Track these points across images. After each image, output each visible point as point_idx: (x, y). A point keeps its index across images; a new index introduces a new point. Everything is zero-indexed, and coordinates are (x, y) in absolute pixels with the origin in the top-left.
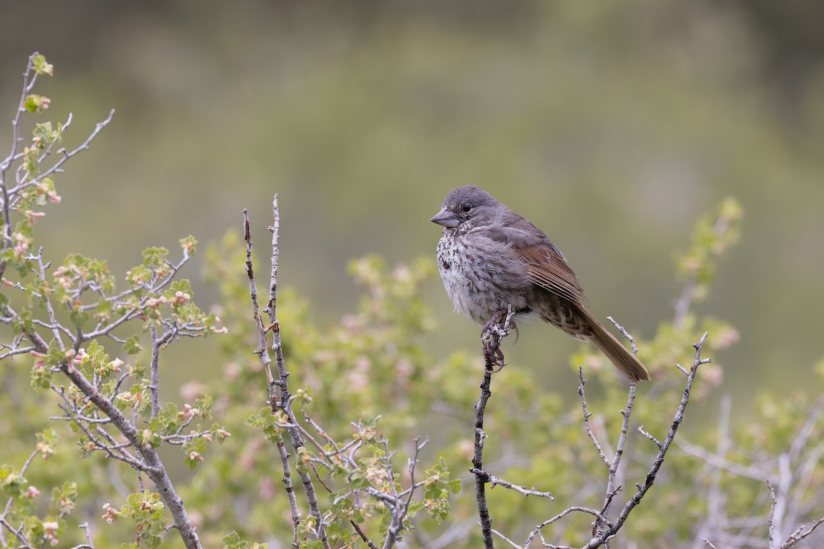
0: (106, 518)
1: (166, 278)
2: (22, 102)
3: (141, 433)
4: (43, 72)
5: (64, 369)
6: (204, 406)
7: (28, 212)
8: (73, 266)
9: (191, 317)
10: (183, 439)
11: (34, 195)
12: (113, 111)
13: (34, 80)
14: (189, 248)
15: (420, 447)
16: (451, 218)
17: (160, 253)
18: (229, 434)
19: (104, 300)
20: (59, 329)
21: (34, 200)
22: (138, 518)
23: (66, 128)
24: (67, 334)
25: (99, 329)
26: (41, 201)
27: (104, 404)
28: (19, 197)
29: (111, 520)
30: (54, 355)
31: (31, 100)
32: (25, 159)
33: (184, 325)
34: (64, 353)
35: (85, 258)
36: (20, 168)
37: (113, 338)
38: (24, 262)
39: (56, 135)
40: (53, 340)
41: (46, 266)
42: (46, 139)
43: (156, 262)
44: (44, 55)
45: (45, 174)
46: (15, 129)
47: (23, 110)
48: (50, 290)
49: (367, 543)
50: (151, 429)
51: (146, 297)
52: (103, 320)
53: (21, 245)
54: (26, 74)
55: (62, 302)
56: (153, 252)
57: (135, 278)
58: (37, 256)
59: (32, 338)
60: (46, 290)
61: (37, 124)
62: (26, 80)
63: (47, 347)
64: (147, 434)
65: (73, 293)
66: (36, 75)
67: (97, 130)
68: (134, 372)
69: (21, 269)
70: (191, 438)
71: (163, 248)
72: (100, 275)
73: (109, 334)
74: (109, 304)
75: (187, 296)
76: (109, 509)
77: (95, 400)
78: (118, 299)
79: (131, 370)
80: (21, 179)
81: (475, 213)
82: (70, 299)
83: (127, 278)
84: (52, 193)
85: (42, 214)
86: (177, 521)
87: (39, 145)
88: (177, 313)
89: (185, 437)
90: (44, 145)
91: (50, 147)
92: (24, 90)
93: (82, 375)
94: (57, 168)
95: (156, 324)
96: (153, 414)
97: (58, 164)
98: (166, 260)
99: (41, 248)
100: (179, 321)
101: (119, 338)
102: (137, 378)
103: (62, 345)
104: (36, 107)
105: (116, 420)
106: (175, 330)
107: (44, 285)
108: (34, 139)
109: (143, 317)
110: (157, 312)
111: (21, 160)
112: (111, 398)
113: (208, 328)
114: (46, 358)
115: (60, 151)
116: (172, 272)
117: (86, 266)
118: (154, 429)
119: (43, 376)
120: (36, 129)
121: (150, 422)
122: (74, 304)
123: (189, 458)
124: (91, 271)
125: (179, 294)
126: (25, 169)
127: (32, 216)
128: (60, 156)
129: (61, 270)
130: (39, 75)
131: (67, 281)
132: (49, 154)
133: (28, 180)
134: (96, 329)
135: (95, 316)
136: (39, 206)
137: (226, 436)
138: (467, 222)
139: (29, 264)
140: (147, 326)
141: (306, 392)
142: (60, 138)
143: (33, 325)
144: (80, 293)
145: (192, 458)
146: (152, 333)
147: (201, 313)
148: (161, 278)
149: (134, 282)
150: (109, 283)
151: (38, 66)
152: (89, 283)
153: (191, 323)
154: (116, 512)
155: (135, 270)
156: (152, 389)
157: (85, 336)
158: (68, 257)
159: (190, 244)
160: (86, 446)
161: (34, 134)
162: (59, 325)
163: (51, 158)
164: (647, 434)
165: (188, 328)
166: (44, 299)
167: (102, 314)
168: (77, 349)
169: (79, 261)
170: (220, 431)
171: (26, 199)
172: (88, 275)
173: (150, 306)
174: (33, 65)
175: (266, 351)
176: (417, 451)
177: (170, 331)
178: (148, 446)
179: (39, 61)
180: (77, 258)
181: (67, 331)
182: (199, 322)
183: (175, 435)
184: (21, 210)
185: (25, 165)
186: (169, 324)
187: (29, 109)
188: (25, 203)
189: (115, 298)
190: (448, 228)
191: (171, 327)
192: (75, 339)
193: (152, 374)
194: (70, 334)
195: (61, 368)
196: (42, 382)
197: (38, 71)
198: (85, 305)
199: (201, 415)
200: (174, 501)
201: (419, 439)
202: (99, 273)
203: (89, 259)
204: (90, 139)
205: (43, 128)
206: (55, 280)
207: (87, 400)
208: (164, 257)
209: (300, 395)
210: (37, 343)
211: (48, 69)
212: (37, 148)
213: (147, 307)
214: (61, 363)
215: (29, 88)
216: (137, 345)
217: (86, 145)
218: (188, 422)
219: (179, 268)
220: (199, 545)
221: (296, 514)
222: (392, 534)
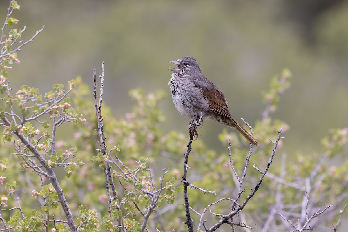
1: (62, 97)
2: (6, 21)
3: (48, 161)
4: (16, 8)
5: (17, 133)
6: (74, 151)
7: (5, 66)
8: (24, 91)
9: (71, 113)
10: (65, 165)
11: (8, 60)
12: (44, 26)
13: (12, 11)
14: (72, 85)
15: (165, 173)
17: (60, 87)
18: (84, 164)
19: (36, 106)
21: (8, 61)
23: (23, 32)
24: (18, 118)
25: (32, 117)
26: (11, 62)
27: (32, 149)
28: (2, 60)
29: (36, 197)
30: (13, 127)
31: (10, 20)
32: (6, 44)
33: (68, 117)
34: (17, 127)
35: (28, 87)
36: (3, 48)
37: (38, 121)
38: (3, 87)
39: (19, 35)
40: (12, 121)
41: (10, 89)
42: (14, 36)
43: (58, 90)
44: (16, 1)
45: (14, 51)
46: (2, 32)
47: (7, 24)
48: (14, 100)
49: (140, 212)
50: (51, 160)
51: (53, 105)
52: (36, 114)
53: (2, 81)
54: (9, 9)
55: (19, 105)
56: (57, 86)
57: (48, 96)
58: (7, 85)
59: (4, 119)
60: (12, 100)
61: (11, 30)
62: (8, 11)
63: (10, 124)
64: (50, 162)
65: (24, 102)
66: (13, 9)
67: (37, 34)
68: (45, 136)
69: (1, 91)
70: (68, 165)
71: (61, 85)
72: (35, 95)
73: (37, 119)
74: (38, 107)
75: (69, 105)
76: (35, 192)
77: (28, 146)
78: (42, 105)
79: (44, 135)
80: (3, 52)
82: (23, 104)
83: (45, 96)
84: (16, 59)
85: (11, 68)
86: (60, 199)
87: (11, 39)
88: (65, 111)
89: (66, 164)
90: (13, 39)
91: (16, 40)
92: (7, 15)
93: (23, 136)
94: (19, 49)
95: (56, 116)
96: (52, 153)
97: (19, 47)
98: (62, 90)
99: (8, 81)
100: (66, 115)
101: (41, 121)
102: (47, 138)
103: (16, 123)
104: (12, 23)
105: (37, 156)
106: (64, 119)
107: (11, 98)
108: (9, 36)
109: (51, 113)
110: (57, 111)
111: (4, 45)
112: (35, 146)
113: (78, 119)
114: (9, 128)
115: (21, 42)
116: (65, 95)
117: (29, 90)
118: (53, 160)
119: (8, 136)
120: (10, 32)
121: (51, 157)
122: (23, 106)
123: (67, 173)
124: (31, 93)
125: (66, 103)
126: (5, 48)
127: (7, 68)
128: (21, 44)
129: (19, 92)
131: (21, 97)
132: (15, 42)
133: (6, 53)
135: (32, 112)
136: (10, 64)
137: (83, 164)
139: (5, 88)
140: (52, 117)
141: (118, 147)
142: (20, 36)
143: (5, 114)
144: (27, 102)
145: (69, 173)
146: (53, 120)
147: (75, 112)
148: (60, 97)
149: (48, 98)
150: (39, 99)
151: (14, 6)
152: (31, 98)
153: (70, 116)
155: (49, 93)
156: (53, 143)
157: (26, 119)
158: (22, 87)
159: (73, 83)
160: (23, 166)
161: (10, 34)
162: (15, 115)
163: (16, 44)
165: (69, 118)
166: (11, 103)
167: (35, 111)
168: (22, 125)
169: (27, 89)
170: (80, 162)
171: (4, 61)
173: (55, 109)
174: (12, 5)
175: (101, 129)
176: (164, 175)
177: (61, 119)
178: (50, 167)
179: (14, 4)
180: (25, 87)
181: (19, 117)
182: (74, 116)
183: (62, 163)
184: (2, 66)
185: (5, 47)
186: (61, 116)
187: (9, 23)
188: (4, 63)
189: (41, 104)
191: (62, 117)
192: (22, 121)
193: (53, 137)
194: (20, 119)
195: (15, 133)
196: (7, 138)
197: (14, 8)
198: (28, 107)
199: (73, 155)
200: (59, 191)
201: (165, 170)
202: (35, 94)
203: (30, 87)
204: (34, 37)
205: (14, 31)
206: (16, 96)
207: (25, 146)
208: (62, 88)
209: (115, 149)
210: (5, 121)
211: (18, 7)
212: (11, 40)
213: (53, 109)
214: (16, 130)
215: (9, 15)
216: (48, 124)
217: (32, 40)
218: (67, 158)
219: (68, 93)
220: (69, 210)
221: (110, 198)
222: (151, 209)
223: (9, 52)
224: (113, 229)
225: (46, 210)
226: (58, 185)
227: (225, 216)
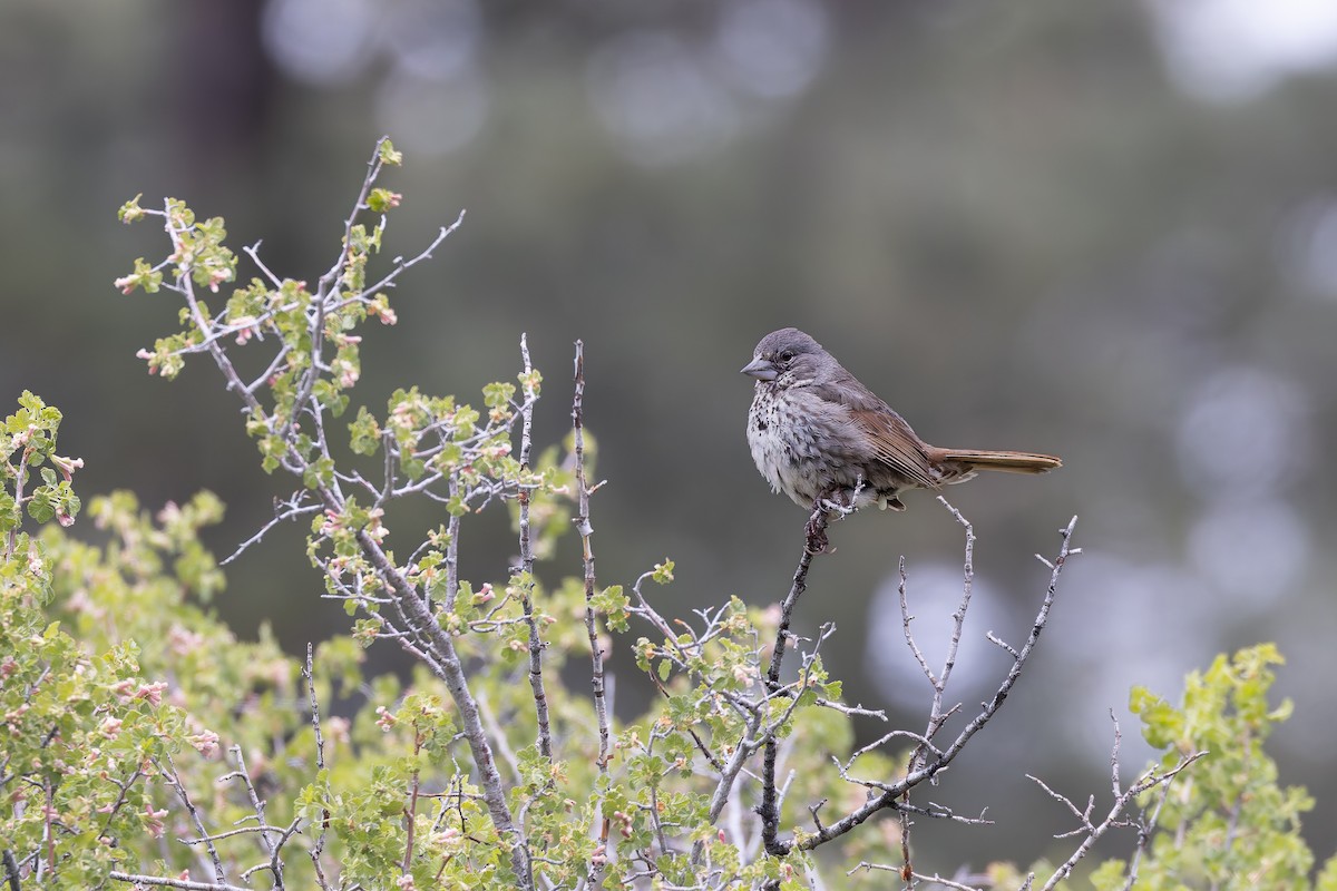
0: (381, 724)
2: (361, 199)
4: (390, 161)
6: (521, 585)
7: (341, 334)
8: (418, 402)
10: (494, 626)
12: (464, 212)
13: (377, 170)
14: (534, 386)
16: (768, 368)
17: (504, 392)
18: (555, 620)
22: (420, 725)
24: (368, 488)
25: (414, 484)
27: (396, 580)
29: (388, 726)
30: (353, 515)
31: (376, 195)
34: (367, 514)
42: (360, 245)
43: (498, 403)
44: (392, 140)
45: (372, 289)
47: (364, 207)
49: (709, 761)
53: (348, 376)
54: (372, 163)
56: (495, 390)
64: (451, 619)
66: (380, 164)
67: (443, 235)
68: (438, 540)
71: (508, 384)
73: (425, 491)
75: (509, 448)
79: (437, 537)
81: (797, 362)
84: (385, 313)
85: (359, 337)
86: (469, 729)
89: (497, 623)
92: (366, 183)
94: (390, 282)
96: (449, 594)
97: (391, 277)
98: (510, 400)
101: (438, 496)
104: (382, 203)
112: (405, 571)
113: (546, 486)
114: (344, 519)
115: (396, 260)
118: (459, 613)
119: (346, 541)
123: (509, 648)
127: (344, 340)
128: (398, 265)
129: (402, 407)
130: (384, 164)
131: (406, 421)
134: (411, 484)
137: (550, 622)
138: (787, 373)
141: (667, 568)
145: (513, 648)
151: (384, 153)
154: (393, 717)
156: (450, 563)
157: (395, 492)
159: (535, 380)
160: (365, 633)
164: (1000, 641)
170: (543, 615)
175: (587, 520)
179: (386, 147)
181: (370, 486)
183: (484, 621)
184: (332, 334)
187: (372, 205)
190: (763, 381)
191: (491, 484)
192: (379, 495)
194: (374, 490)
196: (345, 548)
197: (384, 160)
199: (517, 596)
200: (468, 704)
204: (434, 245)
205: (358, 232)
208: (508, 397)
209: (659, 572)
211: (396, 157)
215: (372, 179)
217: (431, 253)
218: (501, 604)
220: (491, 760)
221: (604, 724)
222: (746, 749)
224: (630, 813)
225: (413, 769)
226: (465, 687)
227: (890, 786)
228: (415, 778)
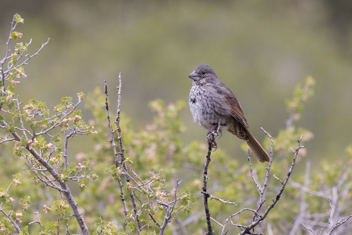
0: (45, 211)
1: (71, 110)
2: (10, 35)
3: (60, 175)
4: (20, 22)
5: (28, 148)
6: (87, 164)
7: (13, 81)
8: (31, 105)
9: (82, 126)
11: (15, 74)
12: (49, 39)
13: (16, 25)
14: (81, 97)
15: (178, 184)
16: (197, 76)
17: (68, 100)
18: (98, 176)
19: (45, 120)
20: (25, 131)
21: (15, 76)
22: (58, 211)
23: (29, 45)
24: (29, 133)
25: (43, 131)
26: (18, 76)
27: (44, 163)
28: (9, 75)
29: (47, 212)
30: (23, 142)
31: (14, 34)
32: (11, 58)
33: (79, 130)
34: (27, 142)
35: (36, 101)
36: (9, 62)
37: (48, 135)
38: (11, 102)
39: (25, 48)
40: (23, 135)
41: (20, 103)
42: (20, 50)
43: (67, 103)
44: (20, 14)
45: (20, 65)
46: (7, 46)
47: (11, 38)
48: (22, 115)
49: (156, 223)
50: (64, 174)
51: (62, 118)
52: (44, 128)
53: (10, 96)
54: (12, 23)
55: (27, 120)
56: (65, 99)
57: (58, 110)
58: (16, 99)
59: (14, 135)
60: (20, 115)
61: (17, 44)
62: (12, 25)
63: (20, 138)
64: (62, 176)
65: (32, 116)
67: (42, 47)
68: (57, 149)
69: (9, 106)
70: (81, 178)
71: (70, 97)
72: (43, 109)
73: (47, 133)
74: (46, 121)
75: (80, 117)
76: (46, 207)
77: (40, 161)
80: (9, 67)
81: (207, 75)
82: (30, 119)
83: (54, 110)
84: (23, 74)
85: (19, 82)
86: (75, 213)
87: (17, 52)
88: (76, 124)
89: (79, 177)
90: (20, 52)
91: (22, 53)
92: (11, 30)
93: (35, 150)
94: (25, 63)
95: (67, 129)
96: (65, 167)
97: (26, 61)
99: (18, 96)
100: (77, 128)
101: (51, 135)
102: (59, 152)
103: (27, 137)
104: (16, 37)
105: (50, 170)
106: (75, 132)
107: (19, 113)
108: (15, 50)
109: (61, 126)
110: (67, 124)
111: (10, 59)
112: (47, 160)
113: (89, 131)
114: (20, 143)
115: (26, 56)
116: (74, 107)
117: (37, 104)
118: (66, 174)
119: (18, 151)
121: (64, 171)
122: (32, 121)
123: (80, 187)
124: (39, 107)
125: (77, 116)
126: (11, 63)
127: (14, 83)
128: (26, 58)
129: (26, 106)
131: (29, 111)
132: (22, 56)
133: (13, 67)
134: (41, 131)
135: (41, 126)
136: (17, 78)
137: (96, 177)
138: (203, 79)
139: (13, 104)
140: (63, 130)
141: (130, 159)
142: (26, 49)
143: (14, 129)
144: (35, 116)
145: (82, 186)
146: (65, 133)
147: (86, 125)
148: (69, 109)
149: (57, 111)
150: (47, 113)
151: (17, 19)
152: (38, 112)
153: (82, 129)
154: (49, 208)
155: (58, 107)
156: (65, 157)
157: (36, 134)
158: (29, 101)
159: (82, 95)
160: (36, 181)
161: (15, 48)
162: (25, 129)
163: (22, 58)
164: (277, 178)
165: (80, 131)
166: (19, 118)
167: (44, 126)
168: (33, 140)
169: (34, 102)
170: (93, 175)
171: (12, 76)
172: (38, 108)
173: (64, 122)
174: (15, 19)
175: (114, 141)
176: (178, 185)
177: (73, 132)
178: (63, 181)
179: (18, 17)
181: (29, 132)
182: (85, 128)
183: (74, 177)
184: (9, 80)
185: (12, 61)
186: (72, 129)
187: (13, 38)
188: (11, 77)
189: (49, 118)
190: (195, 81)
191: (73, 130)
192: (32, 135)
193: (65, 150)
194: (30, 133)
195: (26, 147)
196: (18, 153)
197: (17, 22)
198: (37, 121)
199: (86, 168)
200: (74, 204)
201: (178, 180)
202: (42, 108)
203: (38, 102)
204: (39, 50)
205: (19, 45)
207: (37, 161)
208: (70, 101)
209: (128, 161)
210: (16, 137)
211: (22, 20)
212: (17, 54)
213: (63, 122)
214: (26, 145)
215: (13, 29)
216: (58, 138)
217: (38, 53)
218: (80, 171)
219: (77, 106)
220: (84, 223)
221: (125, 210)
222: (166, 220)
223: (16, 66)
225: (56, 226)
226: (72, 198)
227: (247, 227)
228: (58, 229)
